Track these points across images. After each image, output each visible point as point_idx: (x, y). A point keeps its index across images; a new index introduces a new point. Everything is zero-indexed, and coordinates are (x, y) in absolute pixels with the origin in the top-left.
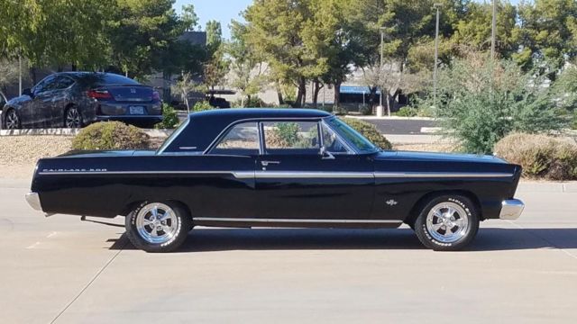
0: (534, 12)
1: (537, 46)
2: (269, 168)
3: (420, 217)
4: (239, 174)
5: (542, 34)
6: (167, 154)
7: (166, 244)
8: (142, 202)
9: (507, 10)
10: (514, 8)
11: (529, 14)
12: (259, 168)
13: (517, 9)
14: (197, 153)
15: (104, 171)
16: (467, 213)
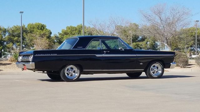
0: (13, 31)
1: (14, 42)
2: (107, 53)
3: (148, 68)
4: (98, 55)
5: (16, 38)
6: (73, 49)
7: (74, 79)
8: (67, 65)
9: (4, 30)
10: (6, 29)
11: (11, 31)
12: (103, 53)
13: (7, 30)
14: (83, 49)
15: (56, 55)
16: (161, 67)
